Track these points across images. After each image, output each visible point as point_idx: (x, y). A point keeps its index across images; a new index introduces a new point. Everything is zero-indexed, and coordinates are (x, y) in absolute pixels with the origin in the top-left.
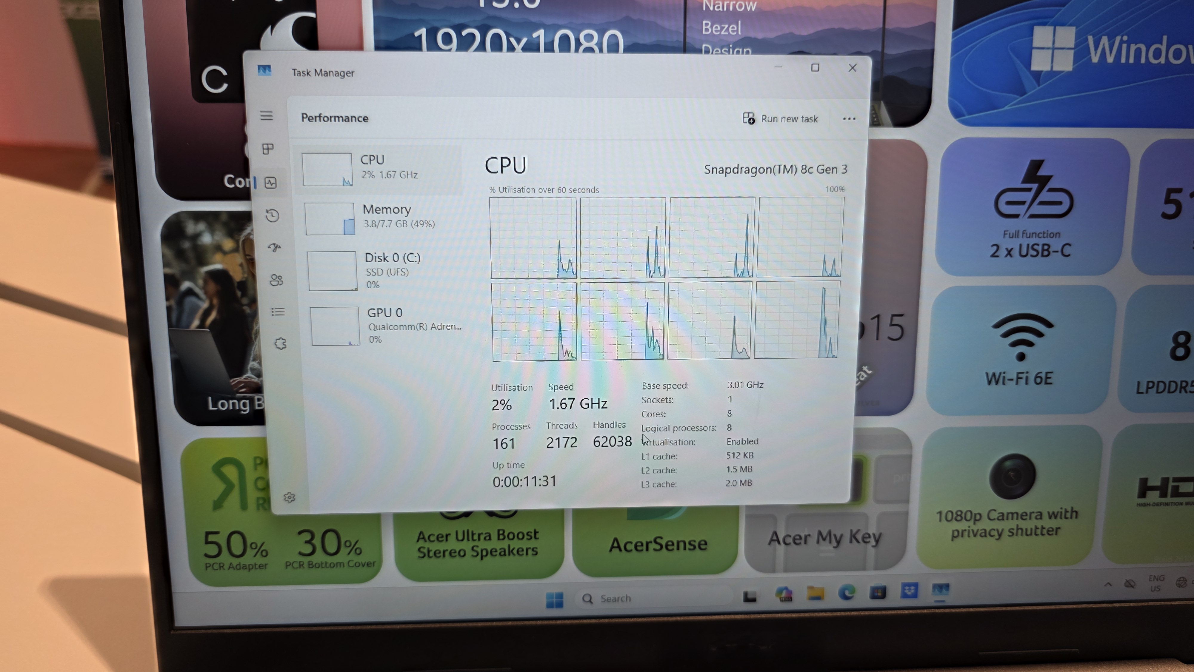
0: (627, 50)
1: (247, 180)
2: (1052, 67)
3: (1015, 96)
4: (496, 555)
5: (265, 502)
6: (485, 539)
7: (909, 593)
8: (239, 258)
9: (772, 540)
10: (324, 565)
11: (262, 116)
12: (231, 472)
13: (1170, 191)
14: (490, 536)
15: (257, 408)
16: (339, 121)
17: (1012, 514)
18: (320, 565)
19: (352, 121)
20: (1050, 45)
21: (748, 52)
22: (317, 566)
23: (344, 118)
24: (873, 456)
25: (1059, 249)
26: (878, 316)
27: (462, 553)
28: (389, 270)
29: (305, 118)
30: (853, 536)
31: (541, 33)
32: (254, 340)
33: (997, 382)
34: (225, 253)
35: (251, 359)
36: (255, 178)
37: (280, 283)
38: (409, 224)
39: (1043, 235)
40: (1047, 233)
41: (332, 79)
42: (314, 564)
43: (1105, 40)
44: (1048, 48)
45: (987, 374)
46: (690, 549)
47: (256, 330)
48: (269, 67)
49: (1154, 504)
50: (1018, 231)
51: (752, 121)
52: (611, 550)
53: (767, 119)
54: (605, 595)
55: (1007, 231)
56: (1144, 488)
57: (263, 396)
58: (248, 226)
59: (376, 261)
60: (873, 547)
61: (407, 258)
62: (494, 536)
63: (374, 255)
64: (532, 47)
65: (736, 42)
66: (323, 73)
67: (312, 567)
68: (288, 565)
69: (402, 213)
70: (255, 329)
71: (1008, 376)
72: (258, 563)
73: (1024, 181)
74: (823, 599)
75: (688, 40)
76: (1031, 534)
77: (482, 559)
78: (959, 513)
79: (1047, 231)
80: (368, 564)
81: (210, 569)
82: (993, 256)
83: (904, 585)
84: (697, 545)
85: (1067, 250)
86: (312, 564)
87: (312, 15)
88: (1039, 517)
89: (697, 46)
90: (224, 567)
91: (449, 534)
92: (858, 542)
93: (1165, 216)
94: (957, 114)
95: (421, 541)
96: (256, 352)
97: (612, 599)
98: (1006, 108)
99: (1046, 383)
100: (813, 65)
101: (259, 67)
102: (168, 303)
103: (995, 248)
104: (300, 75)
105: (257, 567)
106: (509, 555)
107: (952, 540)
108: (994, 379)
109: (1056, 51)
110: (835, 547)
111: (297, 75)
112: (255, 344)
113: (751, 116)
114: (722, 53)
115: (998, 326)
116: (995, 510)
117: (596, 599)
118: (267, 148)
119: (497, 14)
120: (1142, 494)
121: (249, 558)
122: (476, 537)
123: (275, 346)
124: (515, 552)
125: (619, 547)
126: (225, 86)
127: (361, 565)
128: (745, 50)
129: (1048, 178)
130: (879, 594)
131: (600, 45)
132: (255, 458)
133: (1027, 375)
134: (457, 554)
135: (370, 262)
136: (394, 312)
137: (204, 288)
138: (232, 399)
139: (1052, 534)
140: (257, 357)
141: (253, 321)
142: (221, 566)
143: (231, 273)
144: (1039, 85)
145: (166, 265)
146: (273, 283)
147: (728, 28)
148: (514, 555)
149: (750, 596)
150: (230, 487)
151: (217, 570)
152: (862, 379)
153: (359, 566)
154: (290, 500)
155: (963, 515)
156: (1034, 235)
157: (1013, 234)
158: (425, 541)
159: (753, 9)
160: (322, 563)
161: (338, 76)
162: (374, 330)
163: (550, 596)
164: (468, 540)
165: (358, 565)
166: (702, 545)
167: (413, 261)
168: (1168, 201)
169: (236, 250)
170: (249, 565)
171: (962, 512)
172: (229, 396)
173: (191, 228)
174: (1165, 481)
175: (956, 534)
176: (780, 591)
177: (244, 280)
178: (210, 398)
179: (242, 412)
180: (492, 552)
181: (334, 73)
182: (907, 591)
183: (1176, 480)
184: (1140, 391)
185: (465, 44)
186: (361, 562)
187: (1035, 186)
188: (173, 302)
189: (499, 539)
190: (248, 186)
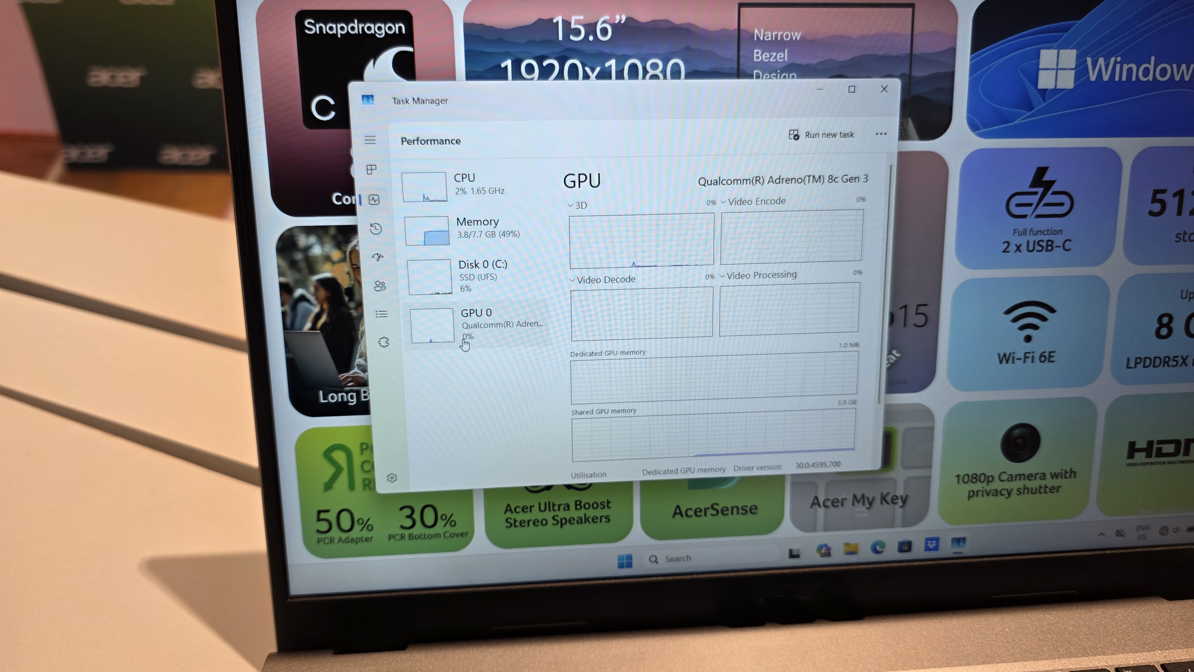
0: (689, 76)
1: (353, 197)
2: (1056, 86)
3: (1025, 112)
4: (573, 523)
5: (370, 484)
6: (564, 509)
7: (931, 547)
8: (346, 267)
9: (813, 504)
10: (422, 537)
11: (366, 140)
12: (340, 457)
13: (1156, 192)
14: (568, 506)
15: (363, 399)
16: (434, 144)
17: (1020, 475)
18: (419, 537)
19: (446, 143)
20: (1055, 67)
21: (793, 77)
22: (417, 537)
23: (439, 141)
24: (900, 427)
25: (1061, 244)
26: (905, 307)
27: (544, 522)
28: (480, 275)
29: (404, 142)
30: (884, 498)
31: (612, 63)
32: (360, 339)
33: (1007, 362)
34: (334, 263)
35: (358, 356)
36: (360, 196)
37: (383, 288)
38: (497, 234)
39: (1048, 233)
40: (1051, 231)
41: (427, 105)
42: (414, 536)
43: (1101, 61)
44: (1053, 69)
45: (999, 355)
46: (742, 514)
47: (362, 331)
48: (372, 96)
49: (1141, 464)
50: (1026, 229)
51: (797, 137)
52: (674, 516)
53: (809, 136)
54: (669, 556)
55: (1017, 229)
56: (1133, 449)
57: (368, 389)
58: (355, 239)
59: (468, 268)
60: (900, 507)
61: (495, 264)
62: (572, 506)
63: (467, 262)
64: (605, 75)
65: (783, 68)
66: (420, 101)
67: (413, 538)
68: (391, 537)
69: (491, 225)
70: (361, 329)
71: (1017, 356)
72: (365, 537)
73: (1033, 185)
74: (857, 553)
75: (741, 67)
76: (1036, 493)
77: (561, 527)
78: (974, 476)
79: (1051, 229)
80: (462, 535)
81: (321, 543)
82: (1005, 251)
83: (928, 540)
84: (748, 509)
85: (1068, 245)
86: (412, 536)
87: (410, 49)
88: (1042, 477)
89: (749, 72)
90: (335, 541)
91: (533, 506)
92: (888, 503)
93: (1151, 213)
94: (974, 127)
95: (509, 513)
96: (362, 350)
97: (675, 559)
98: (1016, 122)
99: (1050, 361)
100: (850, 87)
101: (363, 96)
102: (283, 309)
103: (1006, 244)
104: (400, 104)
105: (364, 540)
106: (585, 522)
107: (969, 499)
108: (1005, 358)
109: (1059, 72)
110: (867, 509)
111: (397, 104)
112: (361, 343)
113: (796, 133)
114: (770, 78)
115: (1008, 312)
116: (1005, 473)
117: (662, 560)
118: (370, 169)
119: (575, 46)
120: (1131, 456)
121: (356, 533)
122: (556, 508)
123: (379, 344)
124: (590, 520)
125: (681, 513)
126: (333, 114)
127: (456, 536)
128: (791, 75)
129: (1052, 183)
130: (906, 548)
131: (664, 72)
132: (362, 444)
133: (1032, 354)
134: (540, 523)
135: (463, 268)
136: (484, 312)
137: (315, 294)
138: (341, 393)
139: (1054, 492)
140: (363, 355)
141: (359, 323)
142: (332, 540)
143: (340, 281)
144: (1044, 102)
145: (281, 274)
146: (377, 289)
147: (776, 56)
148: (589, 522)
149: (794, 553)
150: (339, 470)
151: (328, 543)
152: (892, 361)
153: (454, 536)
154: (392, 480)
155: (978, 478)
156: (1040, 232)
157: (1021, 232)
158: (512, 512)
159: (798, 39)
160: (421, 535)
161: (434, 103)
162: (467, 328)
163: (621, 558)
164: (550, 510)
165: (452, 535)
166: (753, 509)
167: (501, 267)
168: (1154, 200)
169: (343, 260)
170: (357, 539)
171: (976, 475)
172: (339, 389)
173: (302, 241)
174: (1150, 443)
175: (971, 494)
176: (820, 548)
177: (351, 286)
178: (321, 392)
179: (350, 404)
180: (571, 521)
181: (430, 101)
182: (929, 545)
183: (1160, 442)
184: (1130, 366)
185: (546, 73)
186: (456, 533)
187: (1040, 190)
188: (287, 308)
189: (576, 509)
190: (354, 203)
